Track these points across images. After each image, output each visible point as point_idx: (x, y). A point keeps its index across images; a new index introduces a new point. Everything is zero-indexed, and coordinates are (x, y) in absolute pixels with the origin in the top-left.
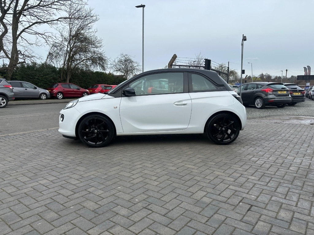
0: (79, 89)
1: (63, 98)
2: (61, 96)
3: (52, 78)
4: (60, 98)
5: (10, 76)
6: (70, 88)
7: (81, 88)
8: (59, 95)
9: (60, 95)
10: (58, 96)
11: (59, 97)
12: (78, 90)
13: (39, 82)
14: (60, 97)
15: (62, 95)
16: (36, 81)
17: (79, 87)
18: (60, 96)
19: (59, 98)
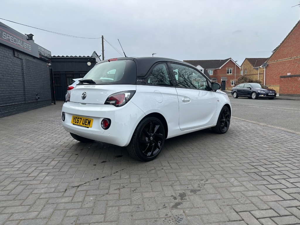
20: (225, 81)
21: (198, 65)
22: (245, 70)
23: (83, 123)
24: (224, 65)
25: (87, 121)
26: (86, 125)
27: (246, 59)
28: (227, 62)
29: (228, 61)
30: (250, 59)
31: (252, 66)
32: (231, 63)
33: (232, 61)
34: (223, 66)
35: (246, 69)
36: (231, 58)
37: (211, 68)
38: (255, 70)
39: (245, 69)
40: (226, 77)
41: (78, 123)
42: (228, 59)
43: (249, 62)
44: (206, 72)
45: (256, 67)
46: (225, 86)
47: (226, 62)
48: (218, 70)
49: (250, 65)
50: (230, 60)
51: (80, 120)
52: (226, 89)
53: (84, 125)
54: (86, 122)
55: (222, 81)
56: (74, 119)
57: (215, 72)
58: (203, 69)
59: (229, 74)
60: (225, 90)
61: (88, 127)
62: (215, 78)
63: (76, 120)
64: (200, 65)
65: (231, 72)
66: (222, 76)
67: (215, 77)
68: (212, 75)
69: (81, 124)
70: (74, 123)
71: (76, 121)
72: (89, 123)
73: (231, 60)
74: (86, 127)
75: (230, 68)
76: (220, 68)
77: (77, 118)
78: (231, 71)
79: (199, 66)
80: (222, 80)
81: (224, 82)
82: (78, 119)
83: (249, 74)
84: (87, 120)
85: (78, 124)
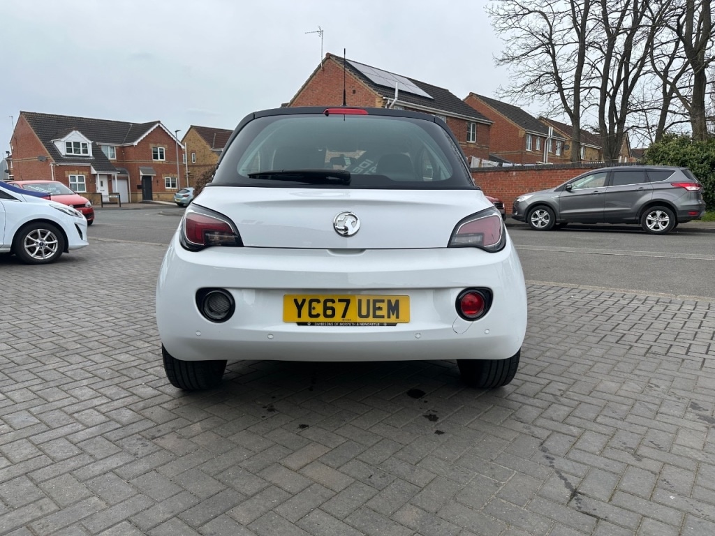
20: (150, 177)
21: (72, 130)
22: (190, 152)
23: (364, 312)
24: (144, 136)
25: (384, 306)
26: (380, 317)
27: (192, 127)
28: (152, 129)
29: (154, 127)
30: (202, 128)
31: (208, 146)
32: (161, 133)
33: (164, 128)
34: (142, 138)
35: (195, 152)
36: (159, 122)
37: (109, 142)
38: (215, 155)
39: (192, 152)
40: (152, 168)
42: (154, 123)
43: (199, 136)
44: (96, 150)
45: (216, 150)
46: (151, 188)
47: (149, 129)
48: (128, 148)
49: (204, 142)
50: (157, 125)
51: (339, 306)
52: (155, 196)
53: (370, 319)
54: (378, 309)
55: (143, 177)
56: (300, 308)
57: (121, 152)
58: (91, 142)
59: (159, 160)
60: (152, 199)
61: (394, 324)
62: (124, 169)
63: (310, 308)
64: (79, 131)
65: (162, 157)
66: (141, 165)
67: (121, 165)
68: (115, 159)
69: (353, 317)
70: (306, 318)
71: (318, 311)
72: (394, 309)
73: (161, 126)
74: (379, 324)
75: (158, 145)
76: (135, 144)
77: (317, 301)
78: (162, 153)
79: (77, 132)
80: (141, 174)
81: (147, 179)
82: (329, 304)
83: (202, 164)
84: (381, 301)
85: (337, 319)
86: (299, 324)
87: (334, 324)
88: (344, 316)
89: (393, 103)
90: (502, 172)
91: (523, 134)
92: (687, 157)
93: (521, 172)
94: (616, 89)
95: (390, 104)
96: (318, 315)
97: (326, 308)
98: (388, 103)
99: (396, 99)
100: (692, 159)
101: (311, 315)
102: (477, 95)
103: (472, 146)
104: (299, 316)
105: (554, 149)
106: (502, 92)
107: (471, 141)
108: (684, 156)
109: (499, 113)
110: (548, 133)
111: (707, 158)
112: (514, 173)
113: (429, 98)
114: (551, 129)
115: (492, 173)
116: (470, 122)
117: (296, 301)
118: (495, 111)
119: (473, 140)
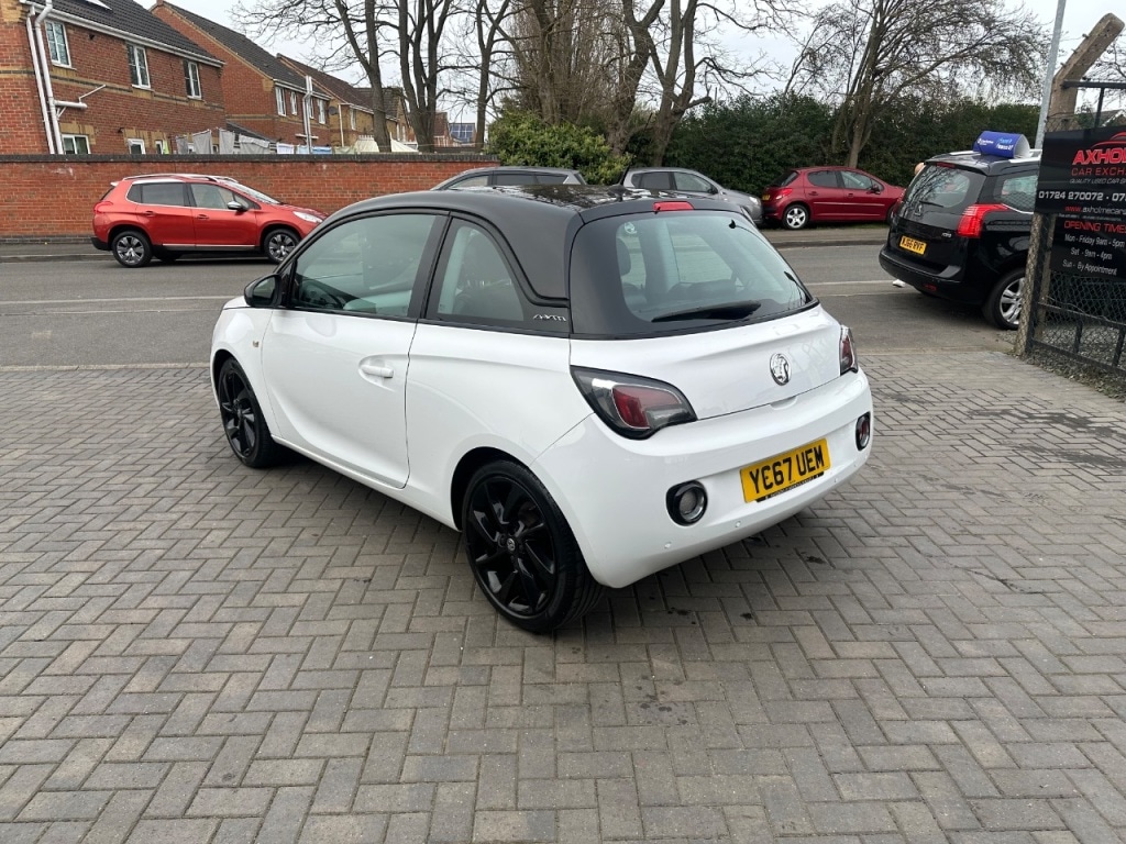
0: (875, 190)
1: (809, 225)
2: (801, 219)
3: (790, 148)
4: (797, 224)
5: (660, 150)
6: (840, 184)
7: (885, 184)
8: (792, 213)
9: (799, 213)
10: (789, 216)
11: (794, 222)
12: (873, 195)
13: (744, 166)
14: (798, 220)
15: (803, 214)
16: (737, 163)
17: (877, 183)
18: (797, 218)
19: (792, 225)
23: (802, 470)
25: (812, 456)
26: (813, 469)
41: (782, 482)
51: (784, 468)
53: (808, 475)
54: (810, 461)
56: (755, 480)
61: (821, 474)
63: (765, 479)
69: (796, 477)
70: (763, 492)
71: (771, 479)
72: (819, 457)
74: (815, 477)
77: (767, 468)
82: (778, 469)
84: (810, 451)
85: (786, 483)
86: (759, 500)
87: (785, 490)
88: (790, 479)
89: (43, 14)
90: (304, 164)
91: (271, 85)
92: (546, 149)
93: (335, 165)
94: (419, 30)
95: (37, 14)
96: (771, 485)
97: (776, 474)
98: (33, 12)
99: (49, 7)
100: (553, 152)
101: (767, 487)
102: (173, 6)
103: (197, 105)
104: (758, 492)
105: (316, 112)
106: (241, 13)
107: (194, 96)
108: (543, 146)
109: (220, 45)
110: (305, 87)
111: (567, 151)
112: (325, 166)
113: (104, 8)
114: (309, 79)
115: (288, 165)
116: (186, 61)
117: (751, 473)
118: (212, 39)
119: (197, 94)
